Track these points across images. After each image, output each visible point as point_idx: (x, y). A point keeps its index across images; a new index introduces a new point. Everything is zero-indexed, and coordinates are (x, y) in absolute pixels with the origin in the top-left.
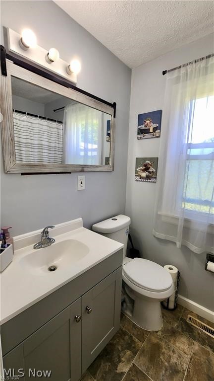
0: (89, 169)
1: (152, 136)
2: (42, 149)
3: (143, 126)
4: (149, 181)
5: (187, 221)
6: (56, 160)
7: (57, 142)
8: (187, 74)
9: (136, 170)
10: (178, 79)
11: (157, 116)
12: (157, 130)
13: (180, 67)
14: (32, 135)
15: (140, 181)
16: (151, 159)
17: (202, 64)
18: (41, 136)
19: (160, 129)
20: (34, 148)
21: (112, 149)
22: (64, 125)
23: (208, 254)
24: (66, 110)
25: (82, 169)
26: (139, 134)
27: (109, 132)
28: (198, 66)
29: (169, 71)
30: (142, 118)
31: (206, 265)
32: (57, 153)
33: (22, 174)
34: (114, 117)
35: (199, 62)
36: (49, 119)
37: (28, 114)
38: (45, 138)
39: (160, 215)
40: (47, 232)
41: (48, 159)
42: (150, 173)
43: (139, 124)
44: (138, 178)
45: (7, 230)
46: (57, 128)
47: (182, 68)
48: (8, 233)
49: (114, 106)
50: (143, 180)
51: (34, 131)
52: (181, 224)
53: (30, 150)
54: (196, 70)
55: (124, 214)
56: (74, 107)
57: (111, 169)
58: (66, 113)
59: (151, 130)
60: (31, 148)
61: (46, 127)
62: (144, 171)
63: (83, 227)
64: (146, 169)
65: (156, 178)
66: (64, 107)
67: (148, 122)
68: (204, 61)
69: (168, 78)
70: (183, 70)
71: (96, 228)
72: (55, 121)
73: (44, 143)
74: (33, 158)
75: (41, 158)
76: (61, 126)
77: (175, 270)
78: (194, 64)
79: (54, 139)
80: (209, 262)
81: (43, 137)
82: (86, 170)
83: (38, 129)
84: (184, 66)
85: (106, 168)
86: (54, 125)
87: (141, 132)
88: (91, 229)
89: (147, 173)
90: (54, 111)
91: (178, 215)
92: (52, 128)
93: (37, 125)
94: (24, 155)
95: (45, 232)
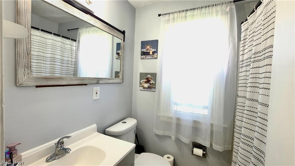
0: (104, 82)
1: (152, 58)
2: (55, 62)
3: (145, 49)
4: (150, 90)
5: (178, 119)
6: (68, 72)
7: (70, 56)
8: (174, 19)
9: (140, 82)
10: (169, 20)
11: (154, 44)
12: (155, 53)
13: (170, 13)
14: (45, 49)
15: (143, 90)
16: (151, 74)
17: (183, 14)
18: (54, 51)
19: (157, 53)
20: (46, 61)
21: (122, 65)
22: (77, 43)
23: (193, 143)
24: (80, 31)
25: (97, 81)
26: (142, 55)
27: (119, 52)
28: (181, 15)
29: (163, 15)
30: (144, 44)
31: (193, 151)
32: (70, 66)
33: (37, 87)
34: (124, 41)
35: (182, 12)
36: (63, 37)
37: (42, 30)
38: (58, 52)
39: (159, 116)
40: (63, 143)
41: (60, 71)
42: (151, 85)
43: (142, 48)
44: (142, 88)
45: (14, 147)
46: (71, 45)
47: (171, 15)
48: (15, 150)
49: (123, 33)
50: (145, 90)
51: (47, 45)
52: (174, 121)
53: (42, 62)
54: (179, 17)
55: (131, 117)
56: (88, 29)
57: (121, 81)
58: (80, 33)
59: (151, 53)
60: (43, 60)
61: (60, 43)
62: (146, 82)
63: (97, 132)
64: (148, 81)
65: (155, 88)
66: (78, 29)
67: (148, 47)
68: (184, 12)
69: (162, 19)
70: (171, 16)
71: (108, 132)
72: (69, 39)
73: (56, 56)
74: (44, 70)
75: (53, 70)
76: (74, 44)
77: (172, 159)
78: (178, 13)
79: (67, 54)
80: (194, 148)
81: (56, 51)
82: (101, 82)
83: (51, 44)
84: (172, 13)
85: (117, 80)
86: (68, 42)
87: (143, 54)
88: (104, 133)
89: (148, 84)
90: (68, 30)
91: (172, 115)
92: (66, 44)
93: (51, 41)
94: (35, 67)
95: (60, 143)
